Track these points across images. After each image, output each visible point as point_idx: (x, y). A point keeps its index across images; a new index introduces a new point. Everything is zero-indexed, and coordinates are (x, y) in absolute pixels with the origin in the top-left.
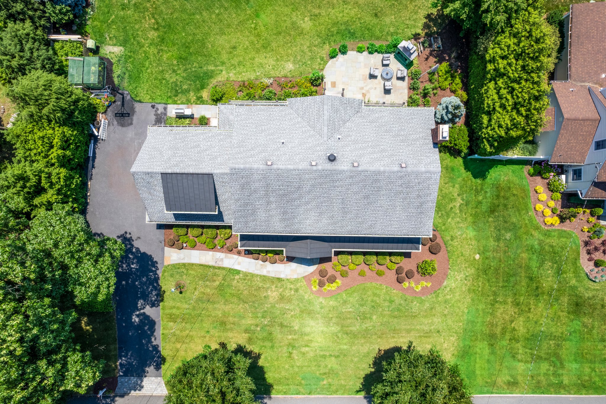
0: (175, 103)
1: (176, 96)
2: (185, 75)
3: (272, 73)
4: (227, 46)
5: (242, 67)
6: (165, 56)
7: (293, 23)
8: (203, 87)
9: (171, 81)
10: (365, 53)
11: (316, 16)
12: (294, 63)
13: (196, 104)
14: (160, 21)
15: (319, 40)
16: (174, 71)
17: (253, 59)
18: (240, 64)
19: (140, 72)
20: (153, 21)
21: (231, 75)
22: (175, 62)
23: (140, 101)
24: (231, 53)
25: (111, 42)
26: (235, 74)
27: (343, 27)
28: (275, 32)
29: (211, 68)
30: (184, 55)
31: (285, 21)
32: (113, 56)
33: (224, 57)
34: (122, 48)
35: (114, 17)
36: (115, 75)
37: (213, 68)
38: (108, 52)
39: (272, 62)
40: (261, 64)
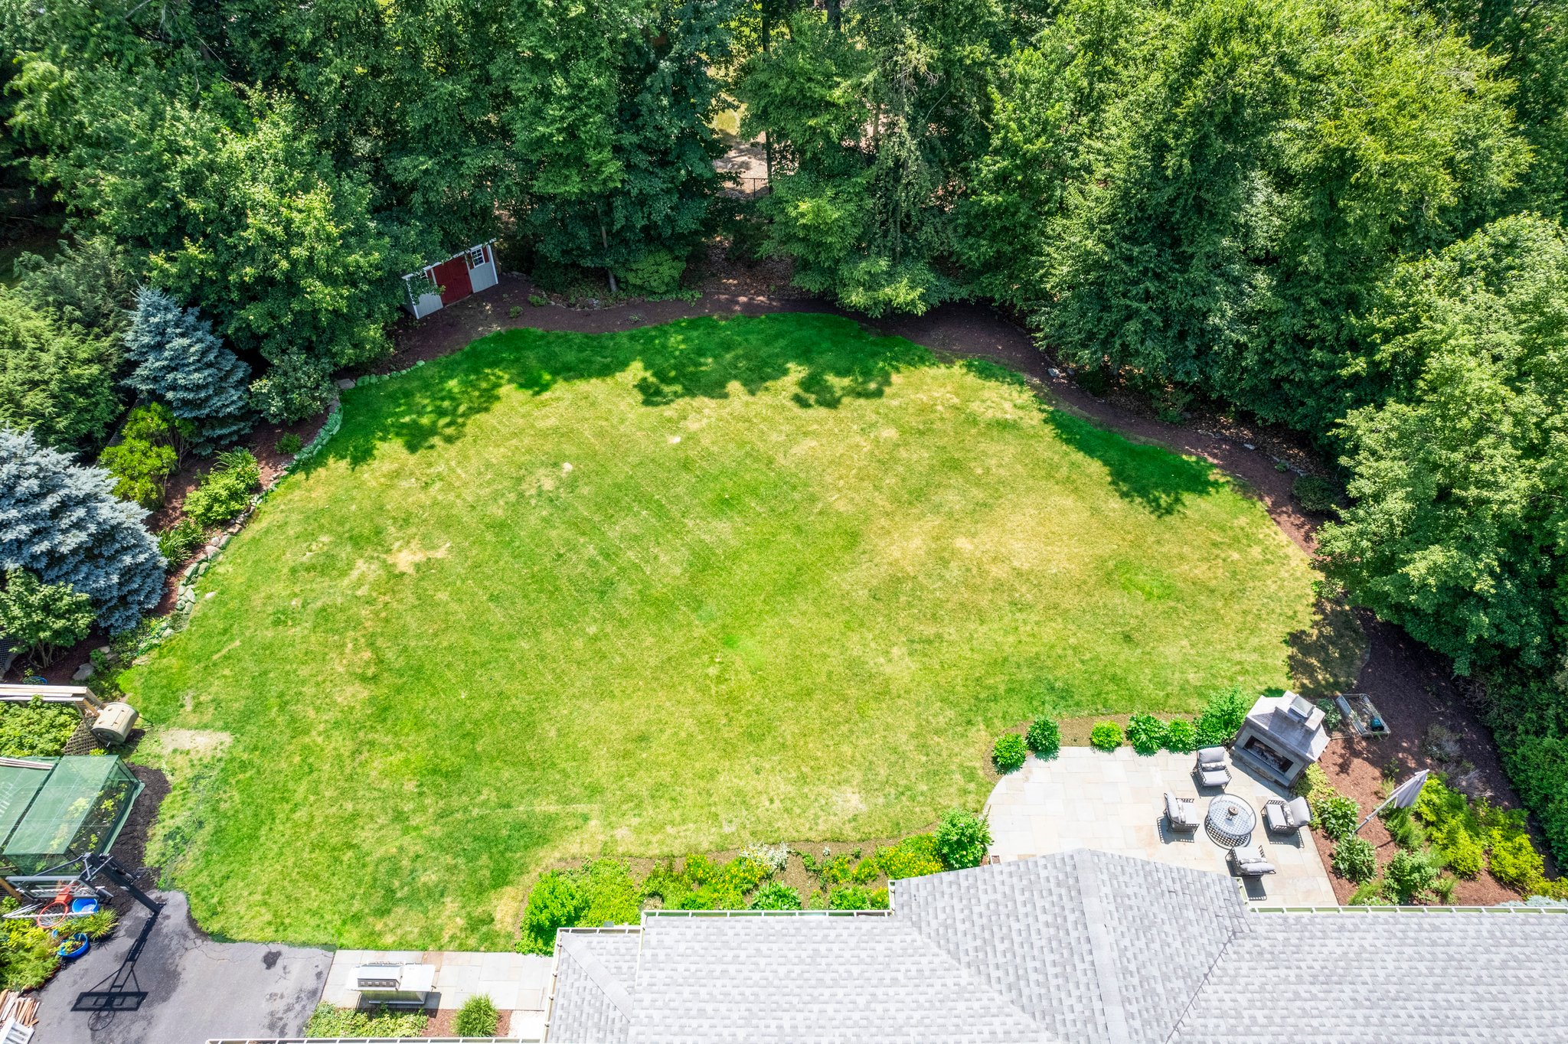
0: (371, 942)
1: (382, 912)
2: (438, 831)
3: (785, 826)
4: (617, 732)
5: (665, 804)
6: (378, 764)
7: (854, 665)
8: (501, 879)
9: (380, 852)
10: (1126, 752)
11: (930, 642)
12: (867, 788)
13: (462, 948)
14: (390, 655)
15: (950, 713)
16: (399, 817)
17: (713, 775)
18: (658, 790)
19: (262, 817)
20: (367, 655)
21: (619, 833)
22: (410, 787)
23: (221, 937)
24: (626, 755)
25: (194, 719)
26: (638, 831)
27: (1027, 675)
28: (792, 689)
29: (546, 806)
30: (451, 759)
31: (825, 656)
32: (180, 761)
33: (602, 768)
34: (227, 738)
35: (238, 643)
36: (158, 831)
37: (552, 809)
38: (166, 751)
39: (781, 786)
40: (739, 792)
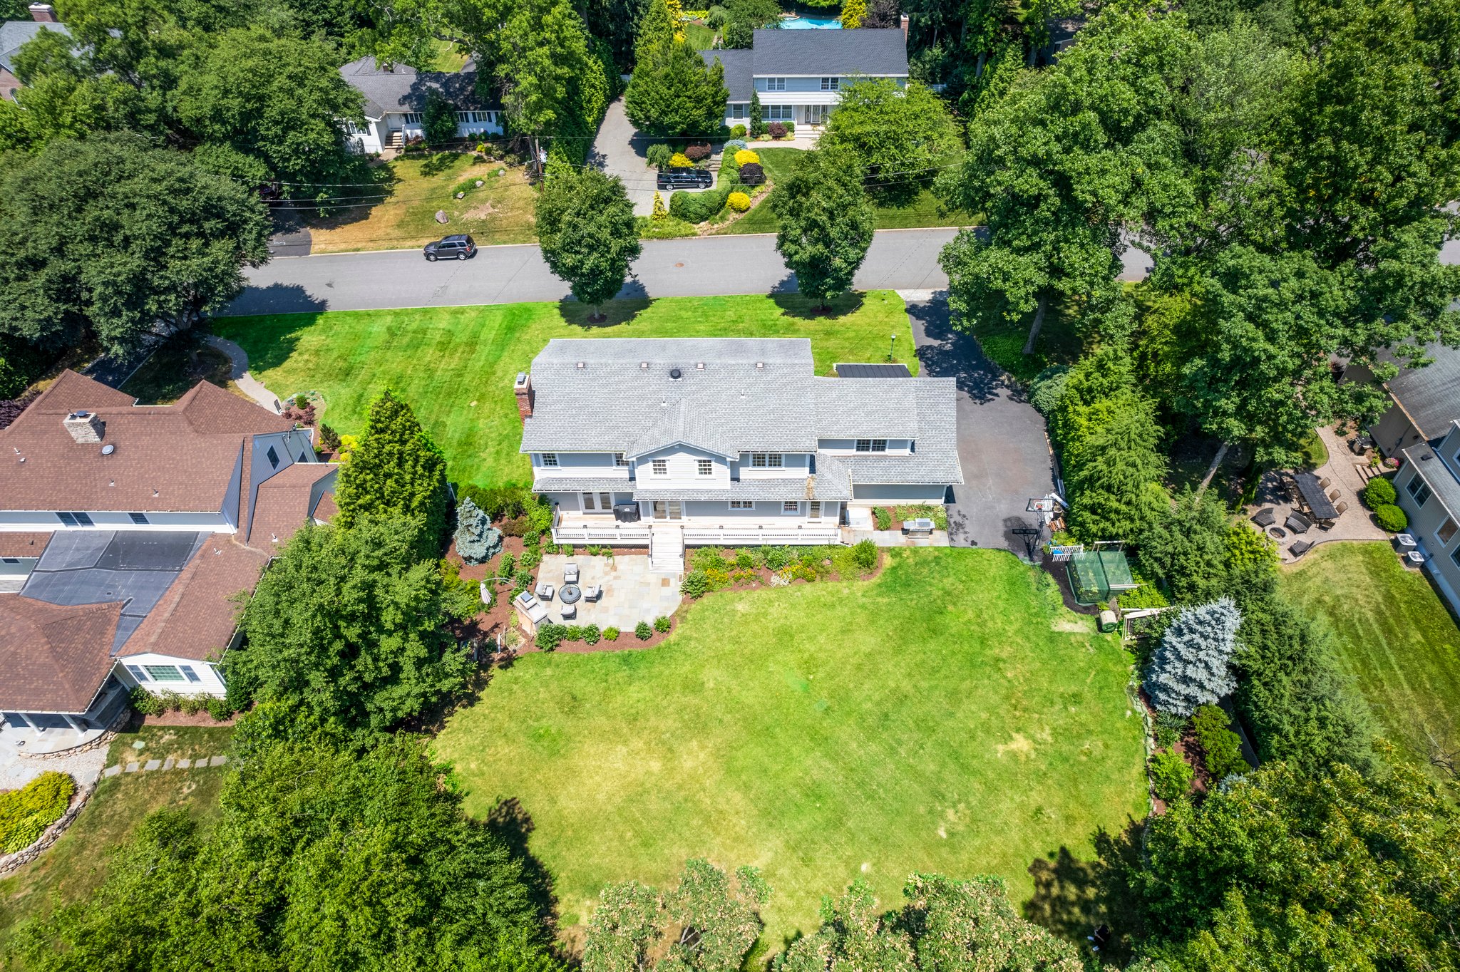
0: (937, 549)
1: (937, 558)
2: (929, 588)
3: (773, 595)
4: (858, 635)
5: (828, 602)
6: (971, 616)
7: (736, 676)
8: (894, 569)
9: (950, 579)
11: (691, 691)
12: (734, 612)
13: (901, 548)
14: (995, 675)
15: (687, 649)
17: (808, 616)
19: (1012, 592)
20: (1009, 675)
21: (846, 591)
22: (950, 606)
23: (999, 550)
24: (851, 624)
25: (1080, 638)
26: (839, 591)
27: (641, 673)
28: (771, 660)
29: (883, 600)
30: (936, 619)
32: (1068, 616)
33: (861, 617)
34: (1057, 629)
35: (1088, 681)
36: (1055, 587)
37: (880, 599)
38: (1080, 622)
39: (774, 612)
40: (794, 609)
